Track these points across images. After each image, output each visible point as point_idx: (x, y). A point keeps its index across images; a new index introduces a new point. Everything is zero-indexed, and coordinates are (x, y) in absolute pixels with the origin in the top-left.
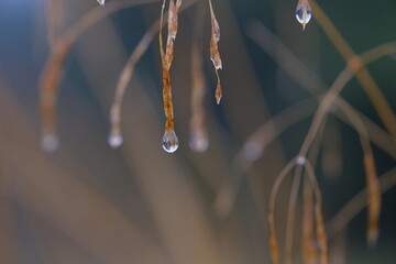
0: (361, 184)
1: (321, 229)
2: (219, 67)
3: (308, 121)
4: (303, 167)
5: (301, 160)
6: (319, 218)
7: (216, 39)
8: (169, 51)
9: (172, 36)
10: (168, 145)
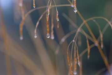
0: (86, 47)
1: (78, 55)
2: (58, 20)
3: (75, 34)
4: (74, 42)
5: (74, 41)
6: (78, 53)
7: (57, 15)
8: (48, 17)
9: (48, 14)
10: (48, 36)
